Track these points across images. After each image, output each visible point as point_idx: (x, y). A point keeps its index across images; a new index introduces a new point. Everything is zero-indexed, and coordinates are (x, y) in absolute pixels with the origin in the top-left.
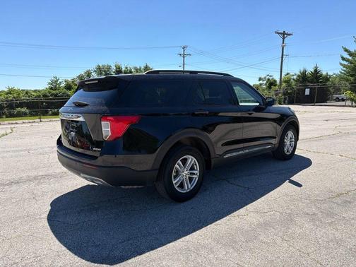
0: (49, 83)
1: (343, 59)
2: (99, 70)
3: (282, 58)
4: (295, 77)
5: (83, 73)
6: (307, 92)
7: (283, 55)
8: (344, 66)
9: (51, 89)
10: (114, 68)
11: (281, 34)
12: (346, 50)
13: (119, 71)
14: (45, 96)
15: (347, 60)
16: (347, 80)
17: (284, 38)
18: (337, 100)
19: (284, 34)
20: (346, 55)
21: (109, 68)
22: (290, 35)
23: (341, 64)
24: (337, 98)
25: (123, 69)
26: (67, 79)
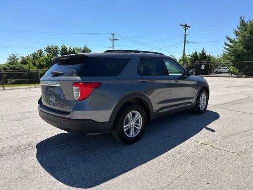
0: (8, 59)
1: (226, 44)
2: (49, 49)
3: (185, 43)
4: (189, 57)
5: (35, 52)
6: (203, 67)
7: (185, 41)
8: (227, 49)
9: (10, 63)
10: (60, 48)
11: (184, 26)
12: (228, 38)
13: (64, 50)
14: (5, 69)
15: (229, 46)
16: (229, 59)
17: (186, 29)
18: (217, 73)
19: (186, 26)
20: (228, 42)
21: (57, 48)
22: (189, 27)
23: (225, 48)
24: (217, 71)
25: (68, 49)
26: (22, 56)
